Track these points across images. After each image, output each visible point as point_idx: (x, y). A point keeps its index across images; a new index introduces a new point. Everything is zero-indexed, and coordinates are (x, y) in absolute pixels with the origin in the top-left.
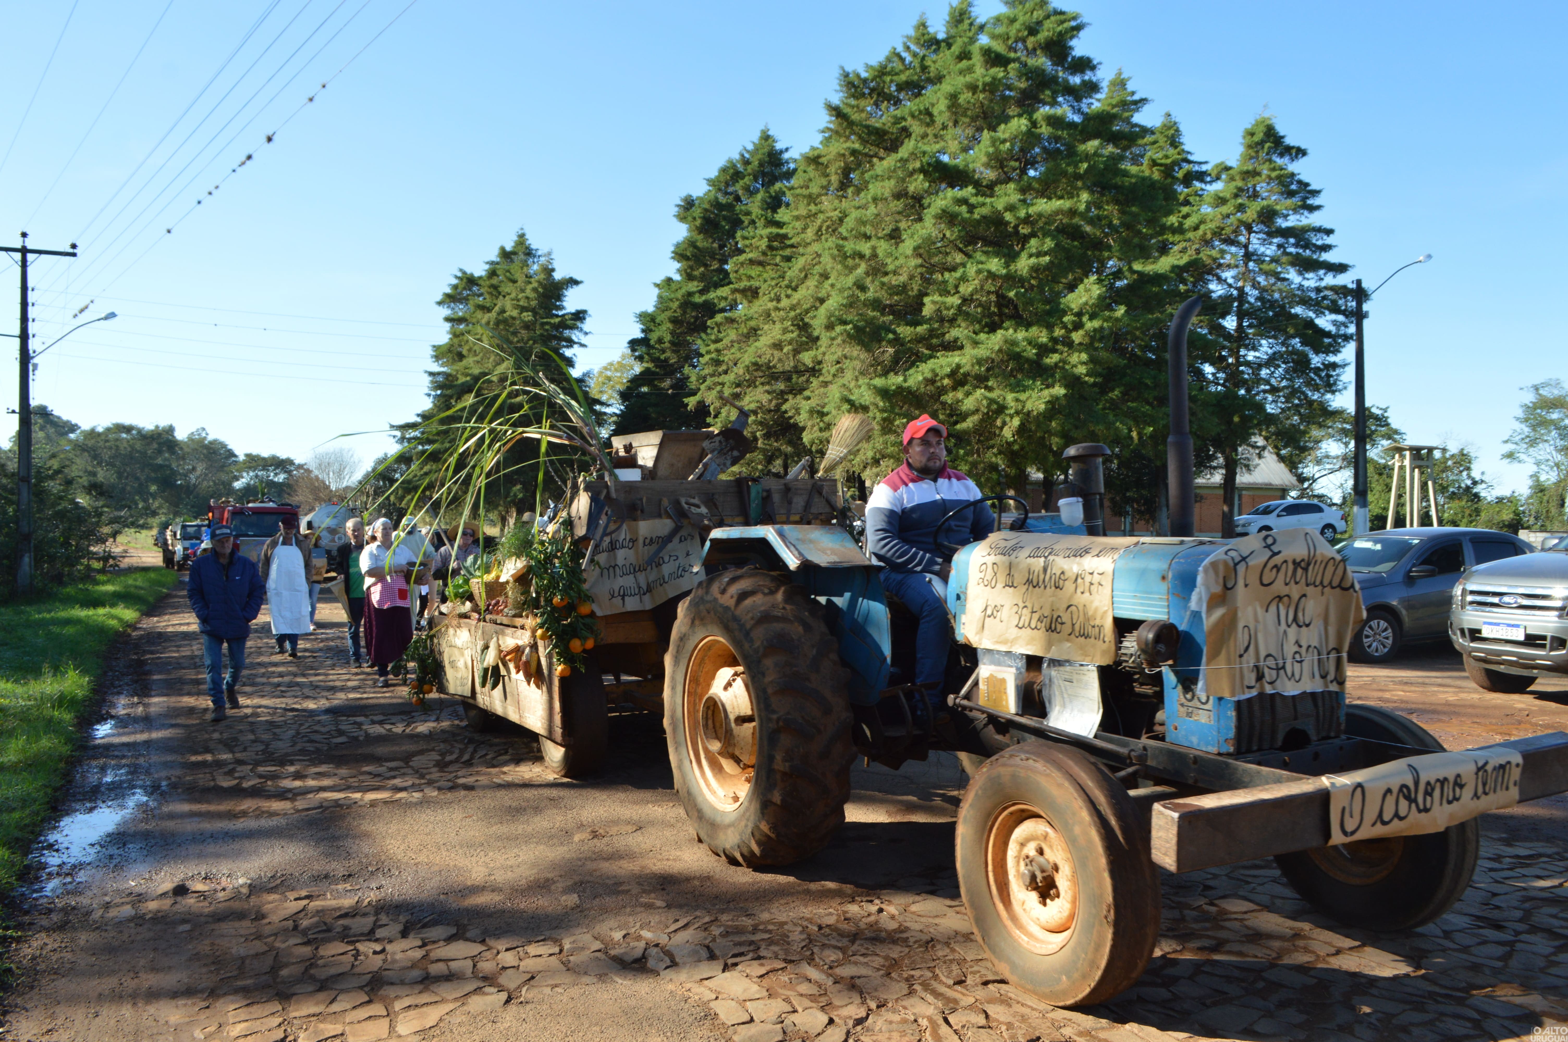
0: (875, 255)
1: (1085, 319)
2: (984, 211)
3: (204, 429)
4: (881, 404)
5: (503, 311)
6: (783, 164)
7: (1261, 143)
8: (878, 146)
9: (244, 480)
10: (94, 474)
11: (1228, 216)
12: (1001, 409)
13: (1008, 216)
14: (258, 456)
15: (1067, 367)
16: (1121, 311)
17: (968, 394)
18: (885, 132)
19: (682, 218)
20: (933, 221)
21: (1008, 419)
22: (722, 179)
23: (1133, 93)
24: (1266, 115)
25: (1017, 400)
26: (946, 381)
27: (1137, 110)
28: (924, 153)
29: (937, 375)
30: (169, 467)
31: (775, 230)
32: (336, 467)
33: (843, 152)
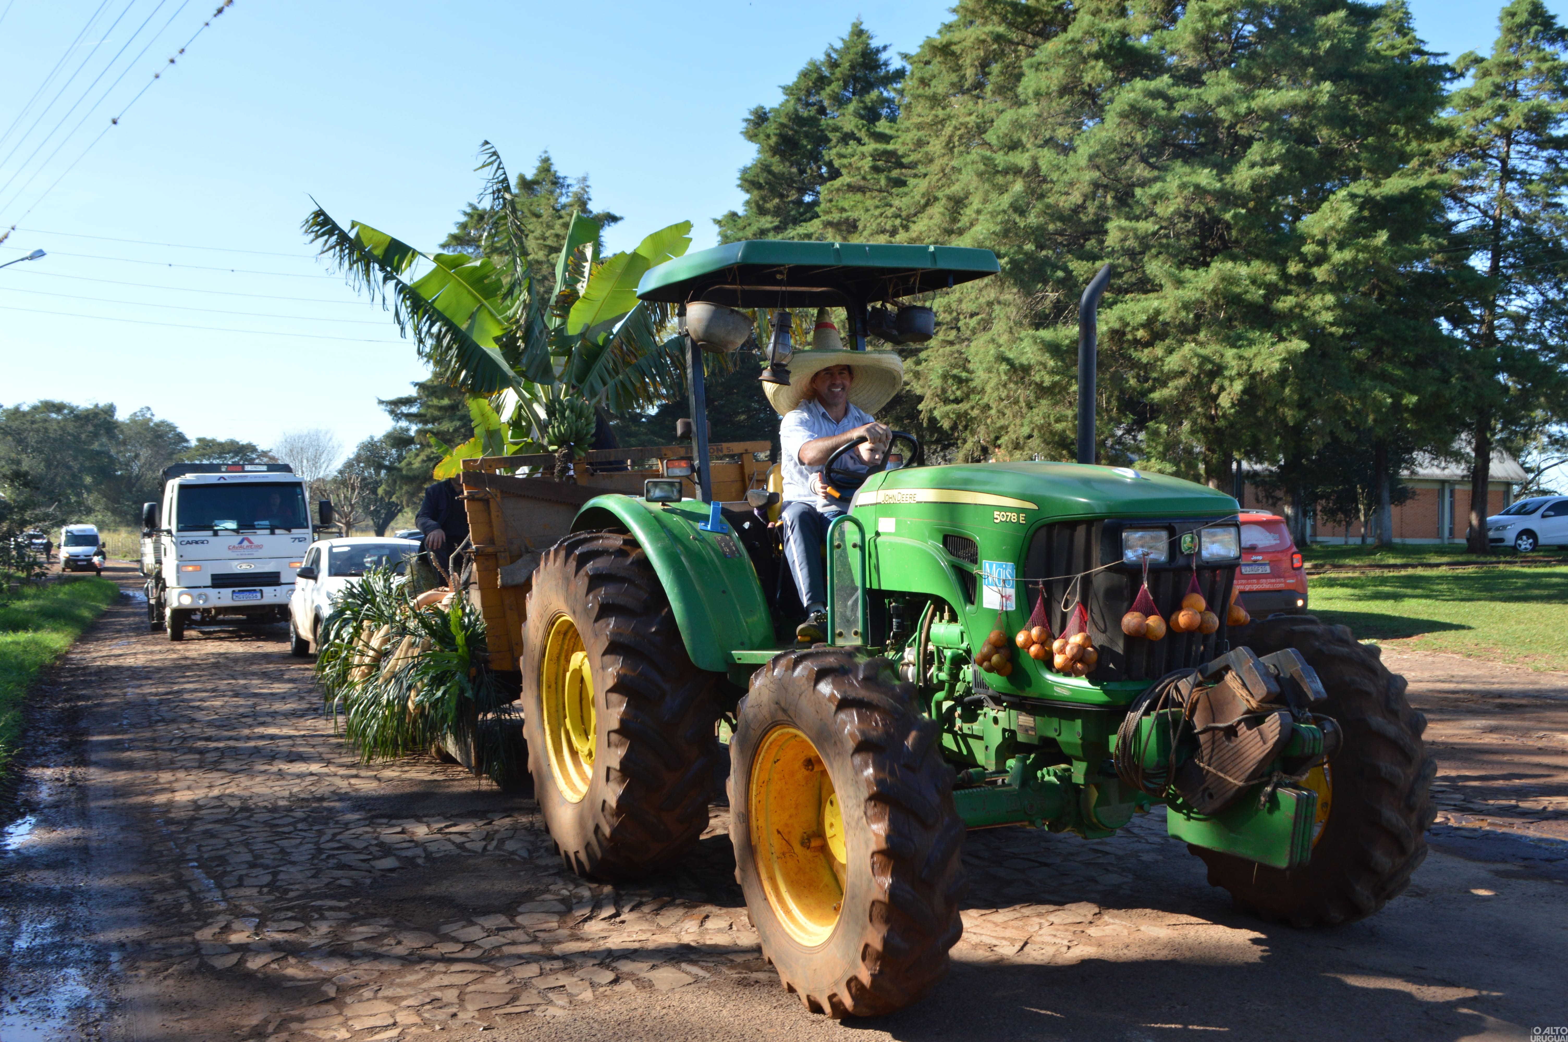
0: (1036, 168)
1: (1332, 248)
3: (149, 409)
4: (1052, 363)
6: (879, 66)
7: (1524, 27)
8: (1026, 30)
10: (19, 462)
11: (1483, 121)
12: (1218, 371)
13: (1222, 112)
14: (213, 441)
15: (1306, 314)
16: (1382, 237)
17: (1170, 351)
18: (1038, 12)
19: (751, 136)
20: (1117, 120)
21: (1226, 383)
22: (803, 86)
25: (1241, 358)
26: (1140, 334)
28: (1104, 32)
29: (1128, 324)
30: (107, 454)
31: (881, 146)
32: (311, 453)
33: (983, 37)
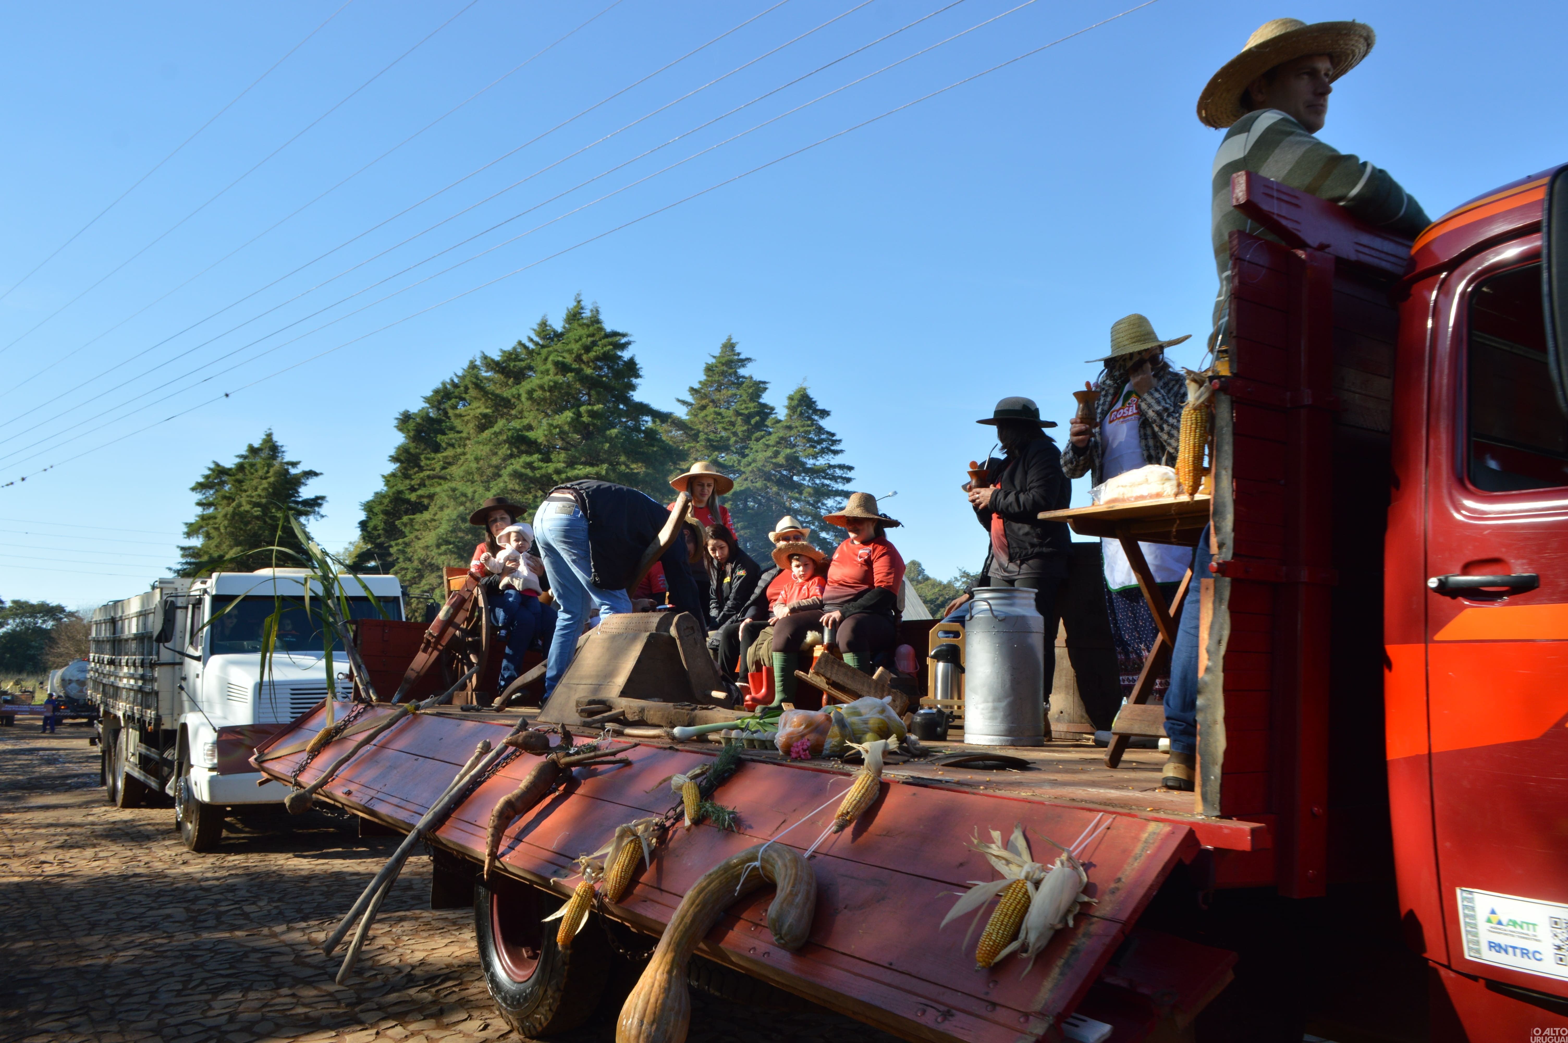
2: (543, 471)
5: (240, 505)
7: (798, 406)
9: (9, 627)
14: (26, 603)
19: (400, 429)
23: (739, 354)
24: (804, 386)
27: (744, 366)
